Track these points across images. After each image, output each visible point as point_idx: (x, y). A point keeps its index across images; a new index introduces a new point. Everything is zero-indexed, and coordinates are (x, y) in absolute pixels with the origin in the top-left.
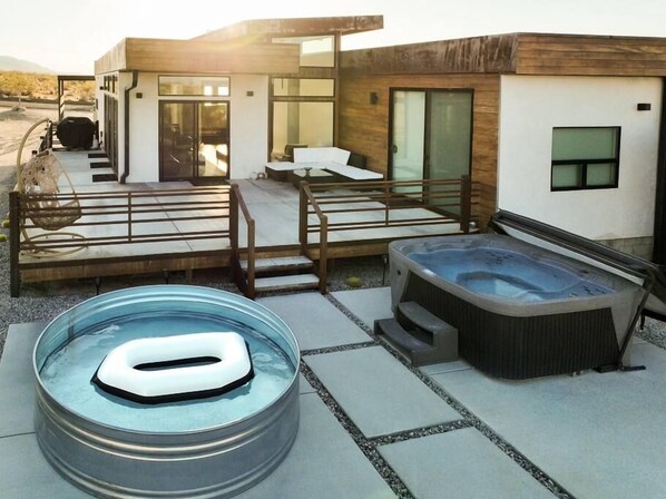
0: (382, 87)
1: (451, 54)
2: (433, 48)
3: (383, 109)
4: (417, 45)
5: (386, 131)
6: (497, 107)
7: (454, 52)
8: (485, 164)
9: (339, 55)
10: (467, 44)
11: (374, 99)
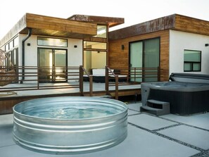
0: (126, 42)
1: (152, 26)
2: (145, 24)
3: (126, 51)
4: (139, 24)
5: (128, 59)
6: (168, 41)
7: (153, 24)
8: (164, 63)
9: (108, 33)
10: (157, 21)
11: (123, 48)
